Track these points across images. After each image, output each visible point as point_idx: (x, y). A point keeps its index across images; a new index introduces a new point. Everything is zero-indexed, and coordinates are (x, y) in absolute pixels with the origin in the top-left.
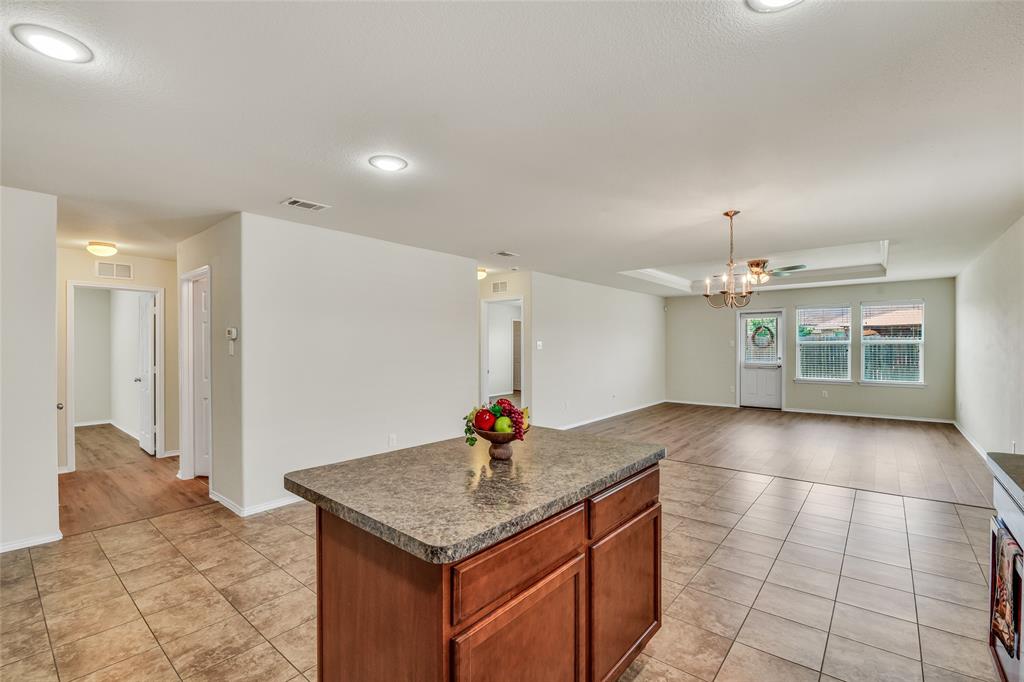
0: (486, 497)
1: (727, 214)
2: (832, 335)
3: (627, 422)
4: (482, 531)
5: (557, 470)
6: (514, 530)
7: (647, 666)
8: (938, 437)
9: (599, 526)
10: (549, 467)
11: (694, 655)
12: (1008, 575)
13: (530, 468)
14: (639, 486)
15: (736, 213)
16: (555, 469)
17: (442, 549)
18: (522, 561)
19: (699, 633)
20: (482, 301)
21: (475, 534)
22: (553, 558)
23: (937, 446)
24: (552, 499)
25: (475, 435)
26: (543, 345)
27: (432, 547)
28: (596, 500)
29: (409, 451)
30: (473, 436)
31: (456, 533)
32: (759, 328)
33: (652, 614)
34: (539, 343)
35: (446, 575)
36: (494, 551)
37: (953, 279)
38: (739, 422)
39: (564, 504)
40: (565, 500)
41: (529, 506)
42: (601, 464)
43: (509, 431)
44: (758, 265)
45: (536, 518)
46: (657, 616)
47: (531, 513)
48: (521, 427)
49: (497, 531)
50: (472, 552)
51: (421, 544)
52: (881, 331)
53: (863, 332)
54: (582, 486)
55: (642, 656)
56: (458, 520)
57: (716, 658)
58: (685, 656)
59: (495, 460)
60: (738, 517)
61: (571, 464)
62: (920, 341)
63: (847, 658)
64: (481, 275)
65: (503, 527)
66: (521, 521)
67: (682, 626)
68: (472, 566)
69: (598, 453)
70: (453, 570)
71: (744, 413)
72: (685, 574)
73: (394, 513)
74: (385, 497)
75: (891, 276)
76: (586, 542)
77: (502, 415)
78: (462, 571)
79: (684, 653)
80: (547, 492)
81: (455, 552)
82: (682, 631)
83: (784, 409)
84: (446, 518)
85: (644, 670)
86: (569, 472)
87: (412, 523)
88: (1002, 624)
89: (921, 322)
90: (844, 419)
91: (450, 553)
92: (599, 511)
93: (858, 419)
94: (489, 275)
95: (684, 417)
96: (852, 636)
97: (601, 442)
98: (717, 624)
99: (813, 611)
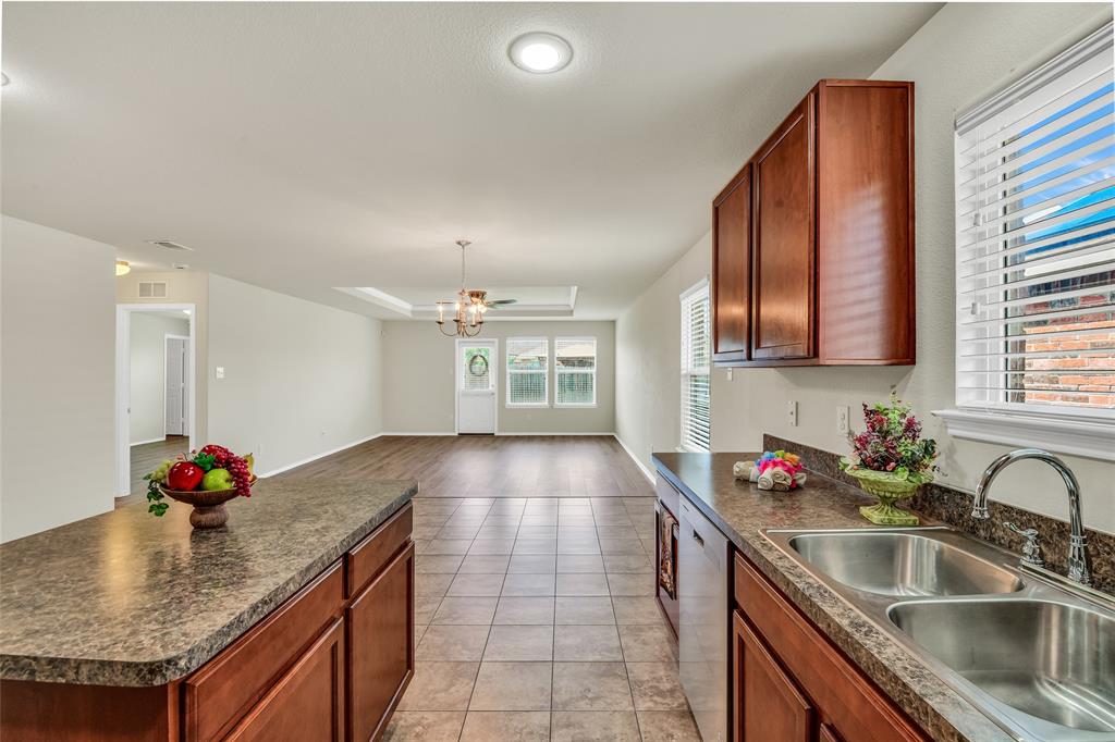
0: (210, 579)
1: (459, 243)
2: (529, 365)
3: (340, 462)
4: (227, 622)
5: (300, 527)
6: (266, 610)
7: (402, 723)
8: (606, 446)
9: (357, 581)
10: (288, 525)
11: (446, 690)
12: (669, 541)
13: (261, 531)
14: (394, 529)
15: (468, 243)
16: (298, 525)
17: (169, 662)
18: (274, 647)
19: (448, 667)
20: (120, 308)
21: (217, 629)
22: (310, 634)
23: (606, 454)
24: (311, 561)
25: (167, 500)
26: (225, 373)
27: (152, 664)
28: (354, 552)
29: (31, 540)
30: (162, 501)
31: (184, 634)
32: (475, 357)
33: (407, 664)
34: (220, 370)
35: (171, 698)
36: (240, 646)
37: (613, 322)
38: (459, 449)
39: (323, 564)
40: (325, 558)
41: (282, 575)
42: (355, 510)
43: (227, 486)
44: (478, 296)
45: (292, 588)
46: (410, 664)
47: (287, 583)
48: (246, 480)
49: (246, 616)
50: (214, 653)
51: (128, 665)
52: (567, 362)
53: (556, 362)
54: (341, 539)
55: (396, 714)
56: (180, 617)
57: (467, 684)
58: (438, 695)
59: (200, 529)
60: (468, 543)
61: (318, 517)
62: (592, 371)
63: (569, 641)
64: (121, 270)
65: (254, 608)
66: (276, 595)
67: (431, 666)
68: (211, 673)
69: (345, 499)
70: (183, 687)
71: (463, 440)
72: (427, 613)
73: (50, 636)
74: (16, 618)
75: (577, 316)
76: (343, 603)
77: (214, 467)
78: (197, 685)
79: (436, 692)
80: (299, 555)
81: (190, 661)
82: (431, 671)
83: (496, 434)
84: (156, 620)
85: (398, 730)
86: (318, 526)
87: (96, 642)
88: (666, 577)
89: (595, 355)
90: (543, 438)
91: (182, 663)
92: (357, 564)
93: (553, 438)
94: (134, 271)
95: (405, 450)
96: (570, 622)
97: (345, 485)
98: (464, 652)
99: (537, 611)
